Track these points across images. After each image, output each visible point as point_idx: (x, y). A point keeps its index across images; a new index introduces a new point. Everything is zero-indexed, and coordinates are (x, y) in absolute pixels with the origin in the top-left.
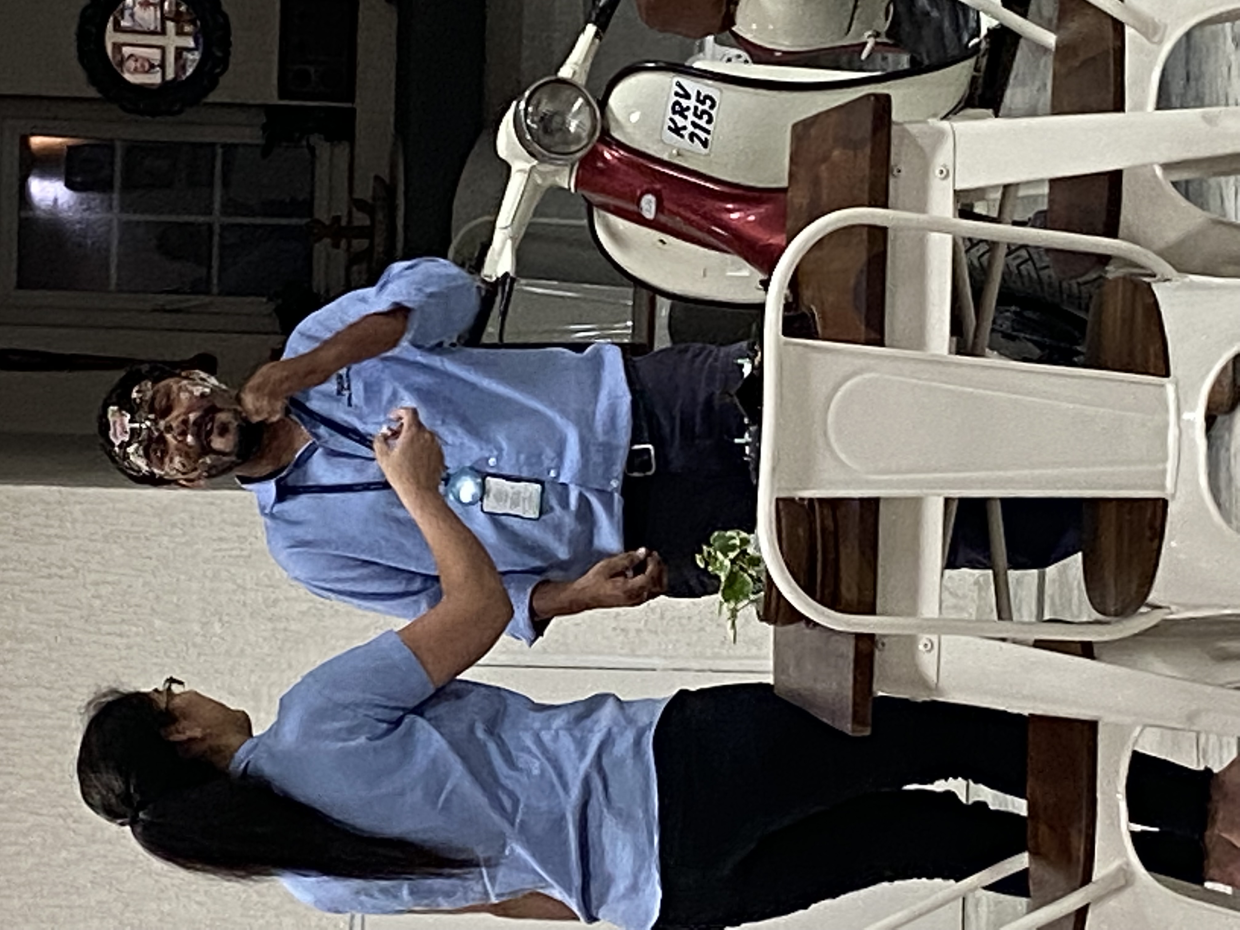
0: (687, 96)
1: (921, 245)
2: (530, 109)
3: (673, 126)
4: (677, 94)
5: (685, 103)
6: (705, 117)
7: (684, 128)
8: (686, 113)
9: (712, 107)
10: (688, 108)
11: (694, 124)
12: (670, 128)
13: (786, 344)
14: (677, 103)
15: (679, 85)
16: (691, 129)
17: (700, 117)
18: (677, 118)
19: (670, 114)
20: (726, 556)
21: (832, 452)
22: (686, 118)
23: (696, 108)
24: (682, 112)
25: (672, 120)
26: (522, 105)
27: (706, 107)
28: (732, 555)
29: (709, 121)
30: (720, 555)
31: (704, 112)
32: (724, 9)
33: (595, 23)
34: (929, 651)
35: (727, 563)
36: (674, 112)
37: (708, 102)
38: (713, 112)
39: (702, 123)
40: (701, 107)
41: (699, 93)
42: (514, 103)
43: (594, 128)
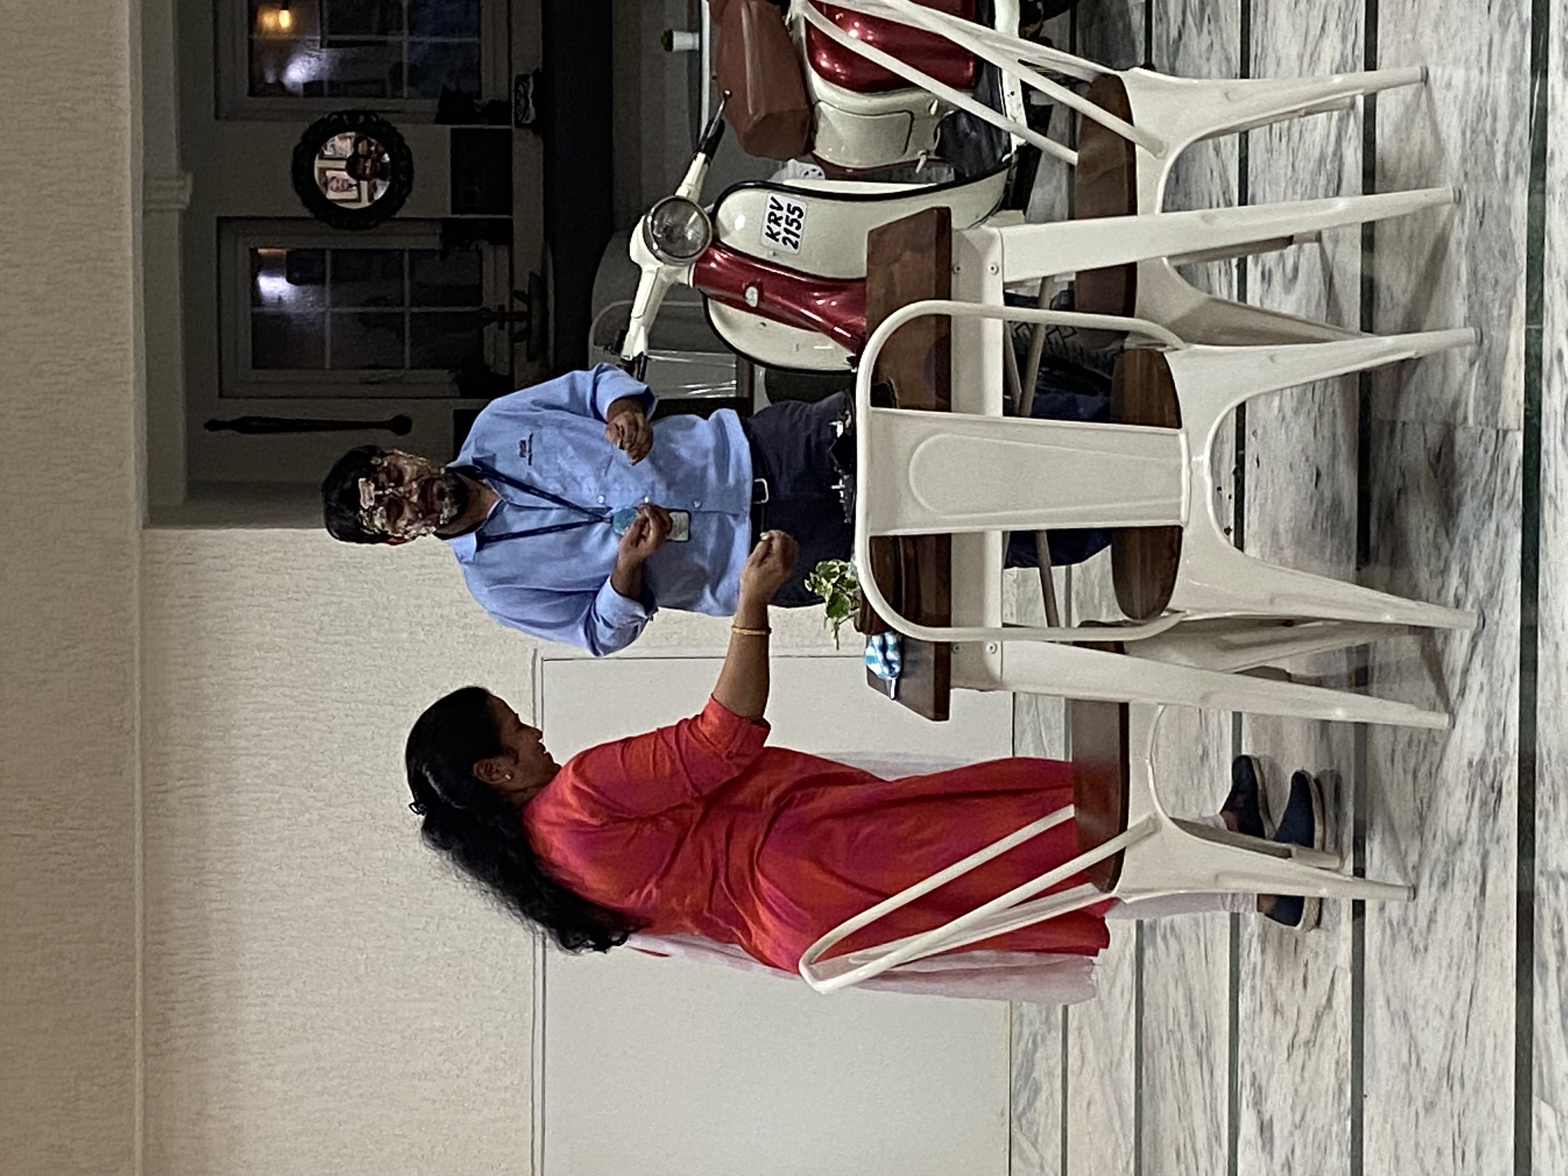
0: (780, 208)
1: (978, 329)
2: (656, 223)
4: (772, 207)
5: (778, 213)
6: (795, 224)
7: (779, 233)
9: (800, 216)
10: (781, 218)
11: (786, 230)
13: (874, 412)
14: (772, 214)
15: (773, 199)
16: (784, 234)
17: (791, 225)
18: (772, 225)
19: (766, 223)
20: (828, 581)
21: (914, 498)
22: (779, 225)
23: (788, 217)
24: (776, 221)
25: (769, 227)
26: (650, 219)
27: (795, 216)
28: (834, 580)
29: (798, 228)
30: (824, 580)
31: (794, 220)
32: (806, 136)
33: (704, 152)
34: (994, 653)
35: (830, 586)
36: (770, 221)
37: (797, 213)
38: (801, 220)
40: (791, 217)
41: (789, 206)
42: (643, 218)
43: (707, 236)
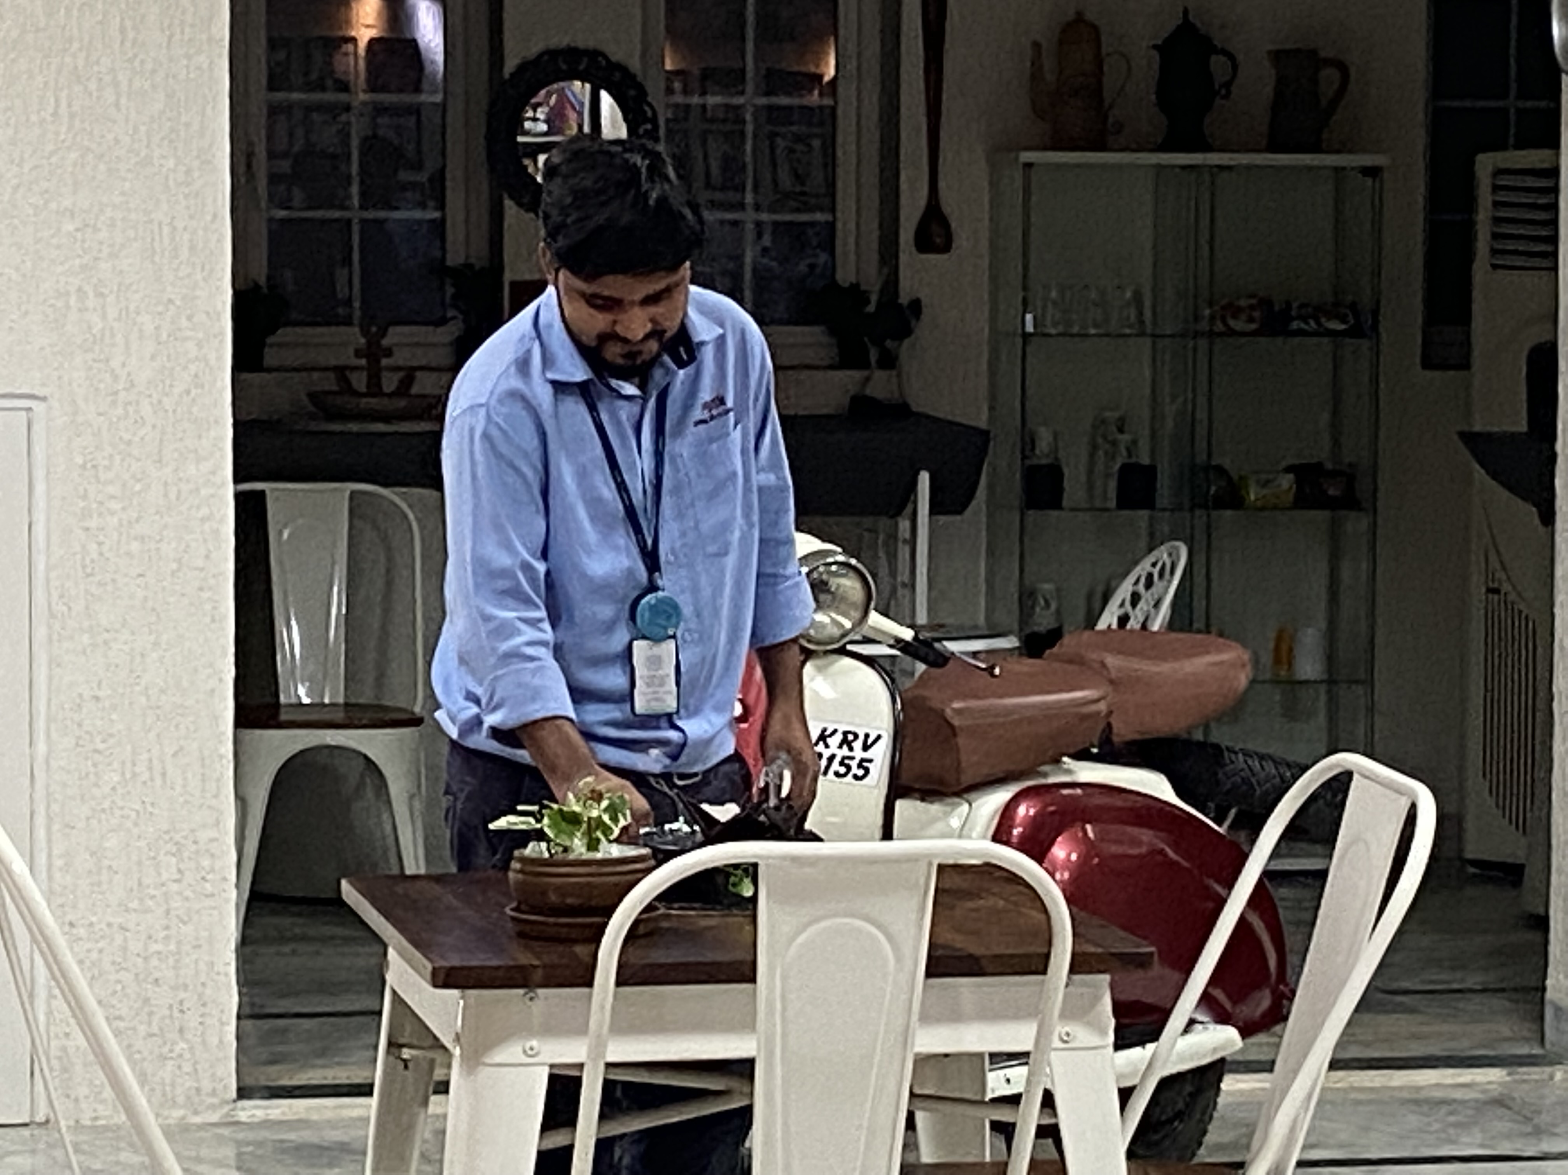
0: (866, 748)
2: (834, 568)
3: (828, 733)
4: (867, 736)
5: (858, 745)
6: (842, 770)
7: (827, 746)
8: (845, 747)
9: (856, 777)
10: (851, 749)
11: (832, 758)
12: (824, 730)
13: (930, 864)
14: (856, 736)
15: (879, 737)
16: (827, 753)
17: (842, 763)
18: (839, 737)
19: (842, 728)
21: (810, 924)
22: (840, 747)
23: (852, 758)
24: (846, 742)
25: (835, 731)
26: (841, 558)
27: (855, 770)
29: (837, 774)
31: (849, 768)
33: (916, 638)
34: (525, 1052)
36: (845, 734)
37: (861, 772)
38: (849, 778)
39: (835, 766)
40: (854, 764)
41: (870, 761)
42: (839, 550)
43: (818, 643)
